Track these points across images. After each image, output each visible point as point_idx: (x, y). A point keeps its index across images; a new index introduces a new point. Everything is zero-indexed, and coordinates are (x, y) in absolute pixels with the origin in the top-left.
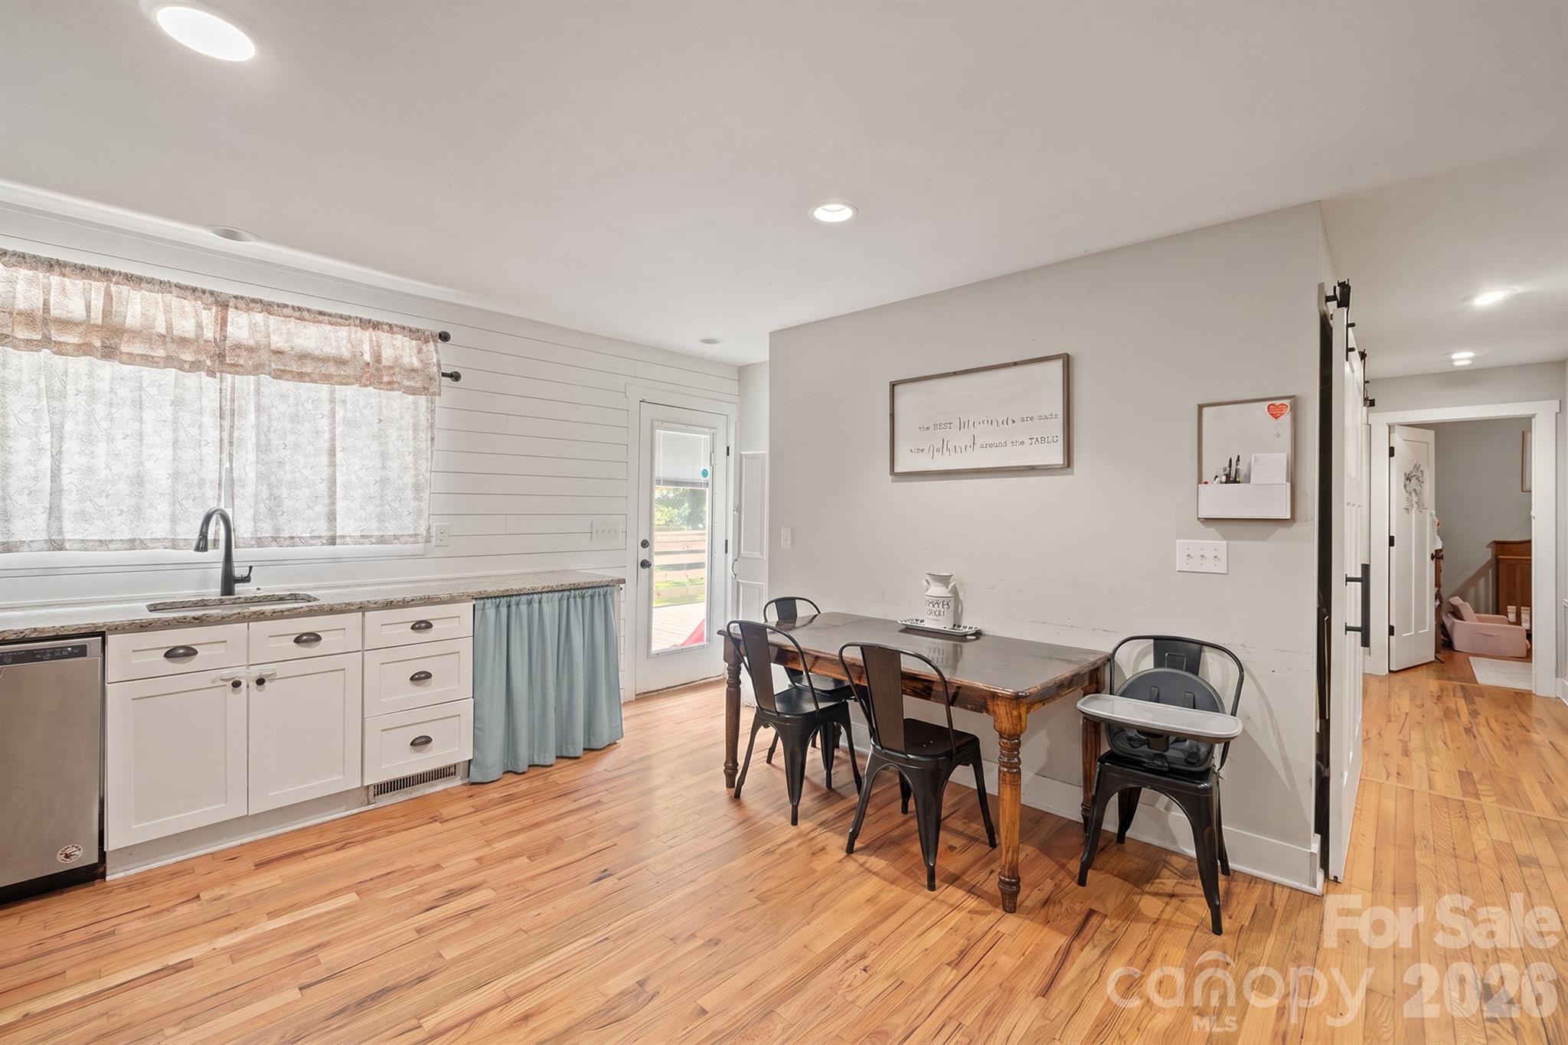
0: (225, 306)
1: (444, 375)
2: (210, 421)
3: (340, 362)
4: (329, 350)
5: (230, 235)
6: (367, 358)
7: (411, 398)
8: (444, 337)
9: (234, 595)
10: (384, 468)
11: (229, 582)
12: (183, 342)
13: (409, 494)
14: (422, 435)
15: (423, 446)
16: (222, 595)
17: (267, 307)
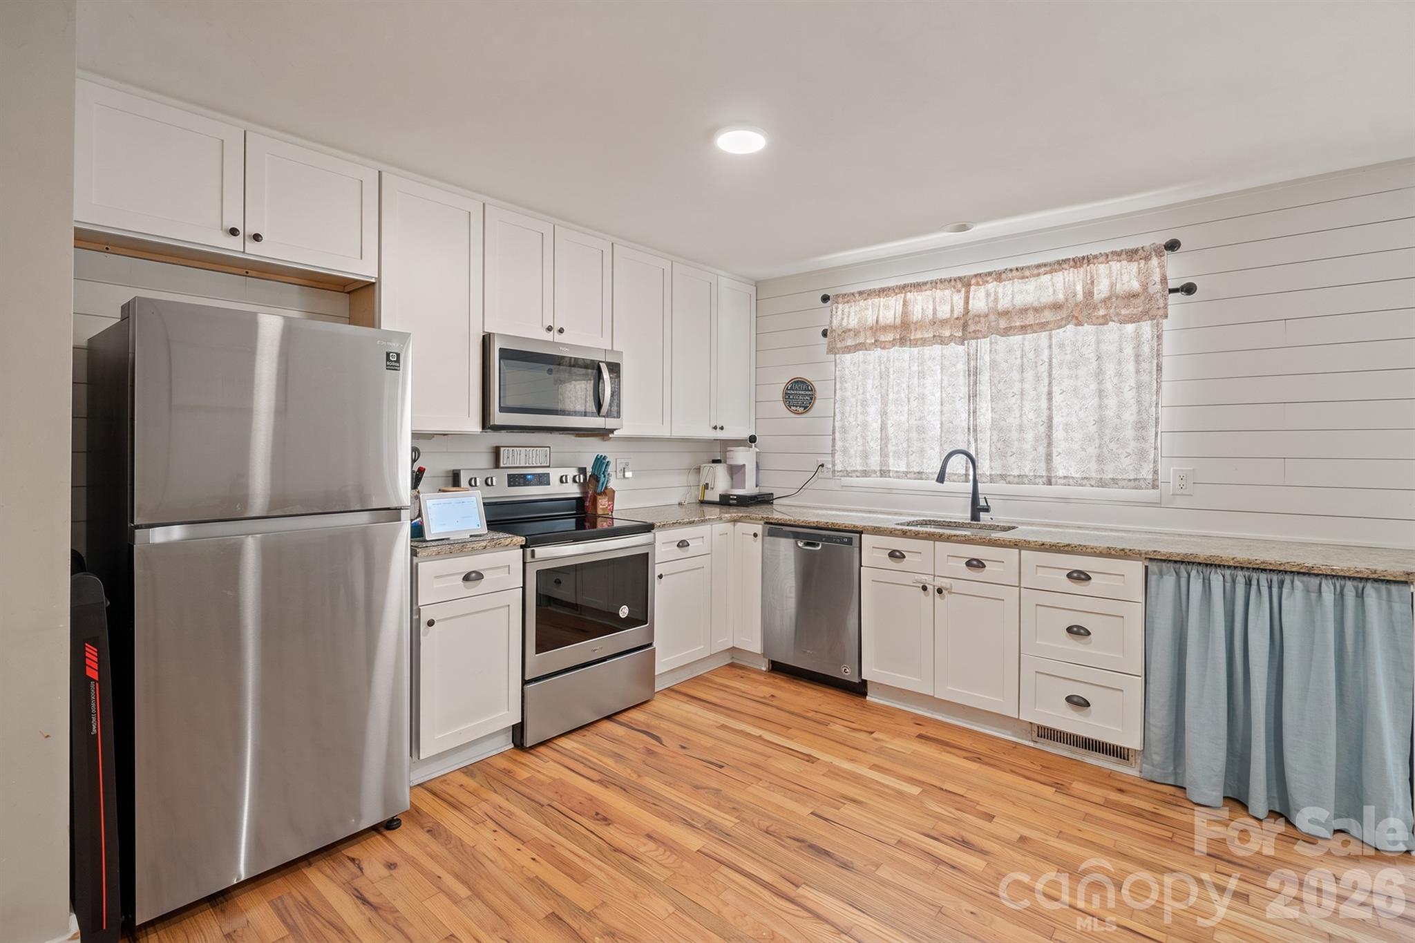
0: (968, 285)
1: (1171, 291)
2: (962, 380)
3: (1057, 307)
4: (1047, 298)
5: (963, 228)
6: (1080, 297)
7: (1130, 328)
8: (1173, 246)
9: (979, 521)
10: (1100, 407)
11: (977, 509)
12: (944, 322)
13: (1129, 433)
14: (1144, 365)
15: (1145, 378)
16: (972, 520)
17: (999, 276)
